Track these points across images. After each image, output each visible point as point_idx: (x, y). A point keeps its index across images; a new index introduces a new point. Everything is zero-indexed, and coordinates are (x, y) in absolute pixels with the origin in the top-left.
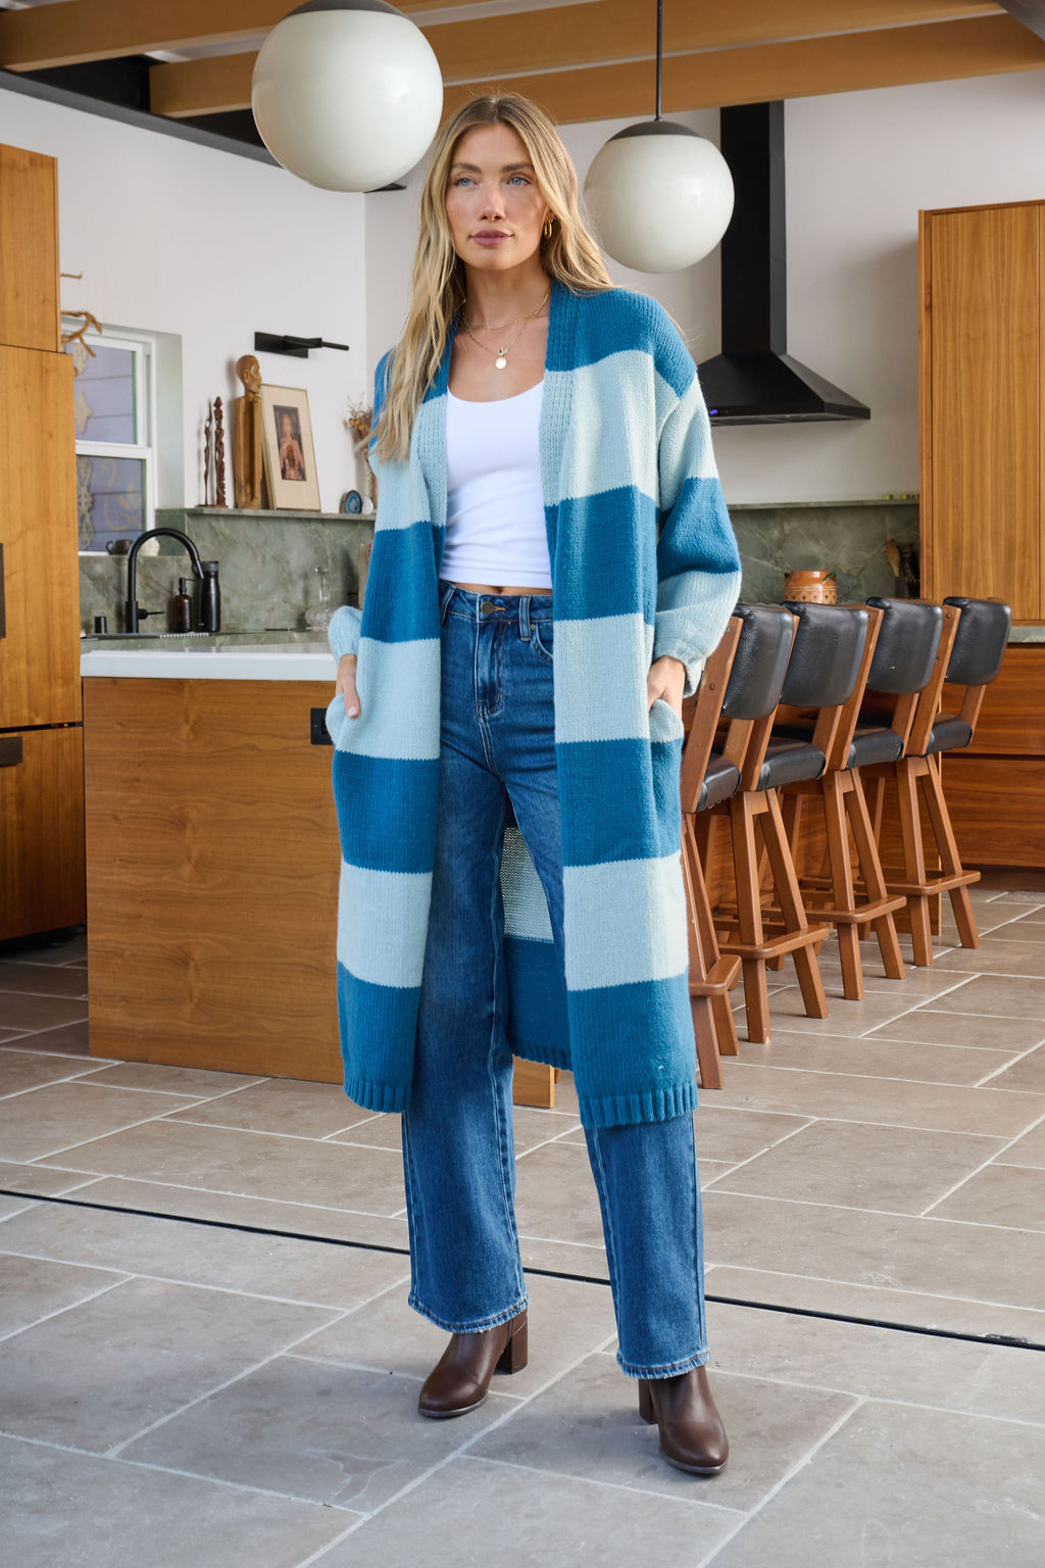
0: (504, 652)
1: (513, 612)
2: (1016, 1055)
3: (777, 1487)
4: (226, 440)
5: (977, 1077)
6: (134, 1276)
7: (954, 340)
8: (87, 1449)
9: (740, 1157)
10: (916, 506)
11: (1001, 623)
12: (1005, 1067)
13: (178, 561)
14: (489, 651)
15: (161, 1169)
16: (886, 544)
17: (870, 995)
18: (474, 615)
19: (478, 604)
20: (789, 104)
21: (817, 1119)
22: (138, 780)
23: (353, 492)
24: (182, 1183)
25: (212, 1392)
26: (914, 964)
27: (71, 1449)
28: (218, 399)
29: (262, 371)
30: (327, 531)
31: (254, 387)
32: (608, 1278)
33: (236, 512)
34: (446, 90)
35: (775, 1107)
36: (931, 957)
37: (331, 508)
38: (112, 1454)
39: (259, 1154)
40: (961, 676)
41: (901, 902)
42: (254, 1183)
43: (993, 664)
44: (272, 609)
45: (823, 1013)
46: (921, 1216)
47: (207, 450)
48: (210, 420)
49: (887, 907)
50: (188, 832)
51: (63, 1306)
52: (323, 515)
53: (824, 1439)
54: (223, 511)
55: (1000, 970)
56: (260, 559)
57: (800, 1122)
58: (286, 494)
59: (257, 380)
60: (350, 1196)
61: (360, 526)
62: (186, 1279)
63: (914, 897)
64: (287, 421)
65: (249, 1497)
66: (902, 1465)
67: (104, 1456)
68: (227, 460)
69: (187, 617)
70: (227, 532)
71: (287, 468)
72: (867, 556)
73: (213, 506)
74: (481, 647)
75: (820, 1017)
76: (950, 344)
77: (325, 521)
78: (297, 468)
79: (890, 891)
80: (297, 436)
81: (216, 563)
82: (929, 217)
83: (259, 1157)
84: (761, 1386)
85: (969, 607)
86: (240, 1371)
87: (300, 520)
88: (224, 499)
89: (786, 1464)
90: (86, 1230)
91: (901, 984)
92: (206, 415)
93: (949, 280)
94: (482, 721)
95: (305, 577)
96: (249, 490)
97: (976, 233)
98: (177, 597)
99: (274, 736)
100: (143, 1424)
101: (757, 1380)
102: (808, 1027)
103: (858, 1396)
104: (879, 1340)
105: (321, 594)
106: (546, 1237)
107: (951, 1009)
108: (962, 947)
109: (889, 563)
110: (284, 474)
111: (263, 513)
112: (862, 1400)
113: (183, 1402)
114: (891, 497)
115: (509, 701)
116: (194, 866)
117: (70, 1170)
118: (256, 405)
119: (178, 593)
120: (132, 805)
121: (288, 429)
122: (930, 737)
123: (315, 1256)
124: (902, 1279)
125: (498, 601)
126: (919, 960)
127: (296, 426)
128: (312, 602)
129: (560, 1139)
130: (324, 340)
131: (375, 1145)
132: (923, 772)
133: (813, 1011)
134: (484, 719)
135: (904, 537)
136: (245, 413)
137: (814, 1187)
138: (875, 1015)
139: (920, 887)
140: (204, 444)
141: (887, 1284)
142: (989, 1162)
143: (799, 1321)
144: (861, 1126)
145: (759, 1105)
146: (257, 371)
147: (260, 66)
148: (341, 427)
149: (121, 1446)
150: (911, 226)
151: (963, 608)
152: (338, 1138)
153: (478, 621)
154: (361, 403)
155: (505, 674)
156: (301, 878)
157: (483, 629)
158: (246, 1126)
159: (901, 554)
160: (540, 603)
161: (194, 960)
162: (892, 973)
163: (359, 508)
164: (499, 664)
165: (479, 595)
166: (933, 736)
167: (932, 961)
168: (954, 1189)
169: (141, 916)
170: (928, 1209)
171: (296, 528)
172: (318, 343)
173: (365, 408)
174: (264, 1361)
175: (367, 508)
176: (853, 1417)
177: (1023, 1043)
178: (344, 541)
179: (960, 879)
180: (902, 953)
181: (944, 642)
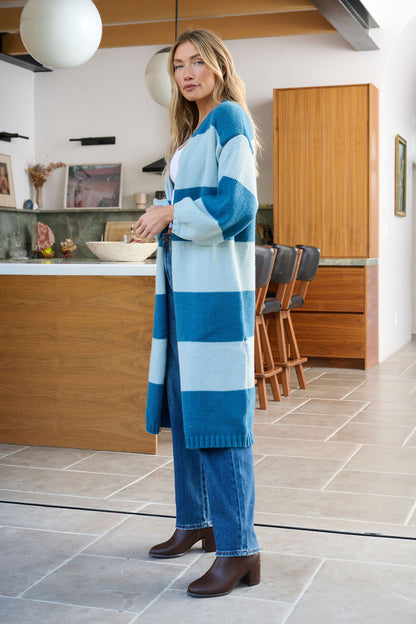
2: (337, 429)
3: (302, 594)
5: (324, 438)
7: (288, 141)
8: (8, 596)
10: (272, 210)
11: (317, 256)
12: (334, 434)
16: (258, 225)
17: (269, 408)
21: (267, 455)
23: (29, 200)
24: (9, 489)
25: (54, 570)
26: (283, 396)
30: (18, 217)
34: (103, 28)
37: (20, 206)
38: (20, 596)
39: (38, 476)
40: (302, 277)
41: (280, 369)
42: (40, 487)
43: (314, 272)
46: (322, 490)
49: (274, 373)
52: (17, 209)
53: (315, 574)
55: (318, 397)
57: (261, 457)
58: (2, 200)
60: (85, 491)
61: (31, 215)
62: (25, 527)
63: (284, 368)
64: (2, 168)
65: (86, 610)
66: (348, 582)
67: (16, 598)
71: (2, 189)
76: (285, 144)
77: (17, 212)
78: (6, 189)
79: (276, 366)
80: (6, 176)
82: (277, 92)
84: (283, 556)
85: (306, 249)
86: (63, 561)
87: (7, 211)
89: (302, 584)
91: (280, 403)
93: (285, 118)
95: (9, 236)
97: (296, 100)
100: (29, 584)
101: (280, 554)
103: (322, 558)
104: (323, 537)
105: (16, 243)
107: (304, 412)
108: (300, 389)
109: (259, 233)
110: (1, 192)
112: (324, 560)
113: (43, 575)
121: (3, 172)
122: (290, 302)
123: (79, 515)
124: (324, 514)
126: (285, 394)
127: (6, 171)
128: (12, 247)
130: (19, 134)
131: (87, 471)
132: (285, 317)
135: (265, 222)
137: (275, 481)
138: (273, 416)
139: (285, 364)
141: (318, 516)
142: (341, 469)
143: (288, 531)
144: (285, 457)
147: (24, 14)
148: (24, 172)
149: (22, 593)
150: (270, 95)
151: (304, 249)
152: (69, 468)
154: (32, 162)
156: (45, 360)
158: (28, 465)
159: (264, 229)
162: (276, 399)
163: (32, 207)
167: (290, 393)
168: (331, 480)
170: (324, 488)
171: (5, 215)
172: (16, 136)
173: (34, 164)
174: (72, 557)
175: (35, 207)
176: (323, 566)
177: (337, 424)
178: (25, 221)
179: (299, 361)
180: (280, 391)
181: (297, 263)
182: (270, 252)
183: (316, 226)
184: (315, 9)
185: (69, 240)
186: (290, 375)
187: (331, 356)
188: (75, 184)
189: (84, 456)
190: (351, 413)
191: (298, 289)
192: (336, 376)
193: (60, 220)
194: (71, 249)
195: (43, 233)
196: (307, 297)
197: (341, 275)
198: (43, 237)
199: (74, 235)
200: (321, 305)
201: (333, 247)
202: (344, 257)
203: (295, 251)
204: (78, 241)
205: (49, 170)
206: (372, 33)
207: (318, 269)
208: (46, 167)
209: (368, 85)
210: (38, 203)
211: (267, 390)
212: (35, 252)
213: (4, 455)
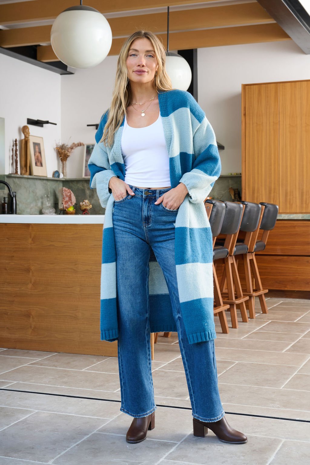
0: (152, 207)
1: (155, 195)
2: (292, 343)
4: (18, 153)
5: (282, 349)
6: (37, 411)
7: (253, 124)
8: (42, 462)
10: (241, 177)
11: (276, 212)
12: (289, 347)
13: (3, 192)
14: (147, 206)
15: (33, 380)
16: (230, 189)
17: (239, 327)
18: (142, 196)
19: (143, 192)
20: (198, 50)
21: (238, 362)
22: (13, 256)
23: (57, 171)
24: (42, 383)
25: (76, 444)
26: (250, 318)
27: (36, 462)
28: (16, 140)
29: (30, 131)
30: (49, 183)
31: (27, 136)
32: (191, 408)
33: (21, 176)
35: (223, 359)
36: (255, 316)
37: (50, 176)
38: (50, 463)
39: (64, 375)
40: (264, 227)
41: (247, 298)
42: (66, 383)
43: (273, 225)
44: (32, 208)
45: (228, 332)
46: (281, 388)
47: (12, 156)
48: (13, 146)
49: (242, 300)
50: (31, 274)
51: (17, 420)
52: (48, 178)
53: (276, 451)
54: (18, 176)
55: (277, 319)
56: (28, 192)
57: (233, 363)
58: (37, 171)
59: (28, 133)
60: (99, 386)
61: (58, 182)
62: (55, 411)
63: (251, 297)
64: (37, 147)
66: (303, 458)
67: (48, 463)
68: (18, 159)
69: (6, 210)
70: (18, 183)
71: (37, 162)
72: (223, 192)
73: (14, 174)
74: (144, 205)
75: (227, 333)
76: (251, 126)
77: (48, 180)
78: (40, 162)
79: (244, 295)
80: (40, 153)
81: (15, 192)
82: (245, 86)
83: (64, 376)
84: (251, 437)
85: (267, 206)
86: (83, 438)
87: (40, 179)
88: (17, 172)
89: (267, 459)
90: (16, 398)
91: (247, 324)
92: (12, 144)
93: (251, 106)
94: (145, 228)
95: (42, 198)
96: (25, 169)
98: (3, 203)
99: (61, 242)
100: (57, 454)
101: (249, 435)
102: (224, 336)
103: (282, 439)
104: (283, 423)
105: (47, 203)
106: (166, 396)
107: (266, 331)
108: (263, 313)
109: (230, 195)
110: (36, 164)
111: (30, 177)
112: (284, 440)
113: (68, 447)
114: (231, 174)
115: (153, 221)
116: (33, 284)
117: (3, 380)
118: (28, 142)
119: (3, 202)
120: (11, 265)
121: (37, 150)
122: (255, 246)
123: (95, 404)
124: (283, 406)
125: (150, 191)
126: (251, 317)
127: (40, 149)
128: (44, 206)
129: (159, 369)
130: (50, 121)
131: (100, 372)
132: (251, 258)
133: (224, 331)
134: (146, 227)
135: (235, 186)
136: (24, 144)
137: (245, 381)
138: (242, 333)
139: (251, 294)
140: (11, 154)
141: (278, 407)
142: (296, 373)
143: (256, 419)
144: (252, 364)
146: (28, 131)
147: (53, 29)
148: (53, 150)
149: (53, 460)
150: (239, 89)
151: (265, 206)
152: (87, 369)
153: (144, 197)
154: (59, 143)
155: (152, 214)
156: (69, 288)
157: (145, 200)
158: (56, 367)
159: (235, 192)
160: (163, 192)
161: (32, 315)
162: (244, 321)
163: (59, 176)
164: (150, 211)
165: (144, 189)
166: (256, 246)
167: (255, 317)
168: (288, 381)
169: (14, 301)
170: (282, 387)
171: (39, 182)
172: (47, 122)
173: (61, 144)
174: (90, 435)
175: (62, 176)
176: (283, 444)
177: (292, 340)
178: (54, 187)
179: (262, 292)
180: (247, 315)
181: (261, 216)
182: (240, 207)
183: (275, 189)
184: (275, 22)
185: (87, 201)
186: (255, 302)
187: (286, 289)
189: (98, 361)
190: (303, 331)
191: (261, 237)
192: (291, 304)
193: (80, 186)
194: (88, 208)
195: (67, 196)
196: (269, 243)
197: (294, 227)
198: (67, 199)
199: (90, 197)
200: (279, 250)
201: (288, 205)
202: (296, 213)
203: (258, 207)
204: (93, 201)
205: (72, 148)
207: (277, 222)
208: (69, 146)
210: (63, 173)
211: (238, 314)
212: (61, 210)
213: (39, 359)
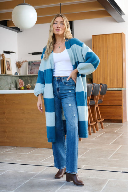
1: (61, 79)
2: (113, 141)
3: (102, 190)
5: (110, 143)
6: (8, 170)
7: (97, 52)
8: (10, 191)
9: (83, 153)
10: (92, 75)
11: (106, 87)
15: (7, 158)
16: (88, 78)
17: (92, 135)
19: (56, 78)
20: (74, 21)
21: (91, 149)
23: (16, 72)
24: (10, 159)
25: (24, 183)
27: (7, 191)
29: (5, 56)
30: (13, 77)
31: (4, 58)
37: (14, 74)
40: (102, 94)
42: (20, 159)
43: (105, 93)
44: (6, 88)
50: (5, 114)
53: (106, 184)
55: (107, 131)
56: (5, 81)
57: (89, 149)
58: (8, 72)
60: (34, 160)
61: (17, 77)
62: (15, 170)
64: (8, 63)
66: (117, 186)
70: (0, 77)
74: (57, 83)
77: (13, 76)
78: (9, 69)
79: (94, 122)
80: (9, 65)
82: (93, 36)
83: (20, 156)
85: (103, 85)
86: (27, 181)
87: (10, 76)
89: (102, 187)
93: (96, 44)
95: (10, 84)
96: (3, 72)
97: (99, 38)
99: (17, 101)
100: (16, 187)
105: (13, 86)
107: (103, 136)
108: (102, 129)
111: (5, 75)
112: (109, 180)
113: (21, 185)
115: (61, 90)
116: (6, 119)
118: (4, 60)
121: (8, 64)
122: (98, 102)
123: (32, 167)
124: (109, 166)
125: (59, 77)
126: (97, 131)
127: (9, 63)
128: (11, 87)
131: (35, 154)
132: (97, 106)
134: (58, 92)
135: (90, 77)
137: (94, 156)
138: (93, 137)
139: (97, 121)
141: (107, 167)
142: (115, 153)
143: (98, 171)
144: (97, 149)
145: (83, 148)
148: (15, 64)
149: (14, 190)
150: (91, 37)
152: (29, 153)
155: (60, 87)
156: (21, 120)
157: (57, 81)
158: (16, 152)
159: (90, 80)
160: (64, 78)
161: (6, 131)
162: (94, 132)
163: (17, 74)
164: (59, 85)
167: (99, 130)
168: (112, 156)
170: (109, 158)
172: (12, 52)
173: (18, 61)
174: (30, 179)
177: (114, 139)
178: (15, 79)
179: (101, 120)
180: (95, 130)
181: (100, 89)
182: (91, 85)
183: (106, 78)
184: (105, 9)
185: (29, 85)
186: (99, 125)
187: (111, 119)
188: (30, 67)
189: (34, 150)
190: (118, 136)
191: (101, 98)
192: (113, 125)
193: (26, 78)
194: (30, 87)
195: (21, 83)
196: (104, 100)
197: (114, 93)
199: (30, 83)
200: (108, 103)
201: (112, 85)
202: (115, 88)
203: (99, 85)
204: (32, 85)
206: (123, 16)
207: (107, 92)
208: (21, 62)
209: (122, 33)
210: (19, 73)
211: (91, 129)
212: (18, 88)
213: (9, 150)
